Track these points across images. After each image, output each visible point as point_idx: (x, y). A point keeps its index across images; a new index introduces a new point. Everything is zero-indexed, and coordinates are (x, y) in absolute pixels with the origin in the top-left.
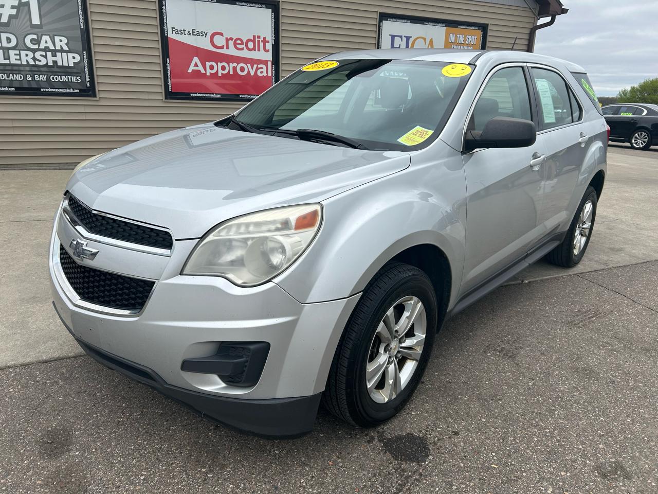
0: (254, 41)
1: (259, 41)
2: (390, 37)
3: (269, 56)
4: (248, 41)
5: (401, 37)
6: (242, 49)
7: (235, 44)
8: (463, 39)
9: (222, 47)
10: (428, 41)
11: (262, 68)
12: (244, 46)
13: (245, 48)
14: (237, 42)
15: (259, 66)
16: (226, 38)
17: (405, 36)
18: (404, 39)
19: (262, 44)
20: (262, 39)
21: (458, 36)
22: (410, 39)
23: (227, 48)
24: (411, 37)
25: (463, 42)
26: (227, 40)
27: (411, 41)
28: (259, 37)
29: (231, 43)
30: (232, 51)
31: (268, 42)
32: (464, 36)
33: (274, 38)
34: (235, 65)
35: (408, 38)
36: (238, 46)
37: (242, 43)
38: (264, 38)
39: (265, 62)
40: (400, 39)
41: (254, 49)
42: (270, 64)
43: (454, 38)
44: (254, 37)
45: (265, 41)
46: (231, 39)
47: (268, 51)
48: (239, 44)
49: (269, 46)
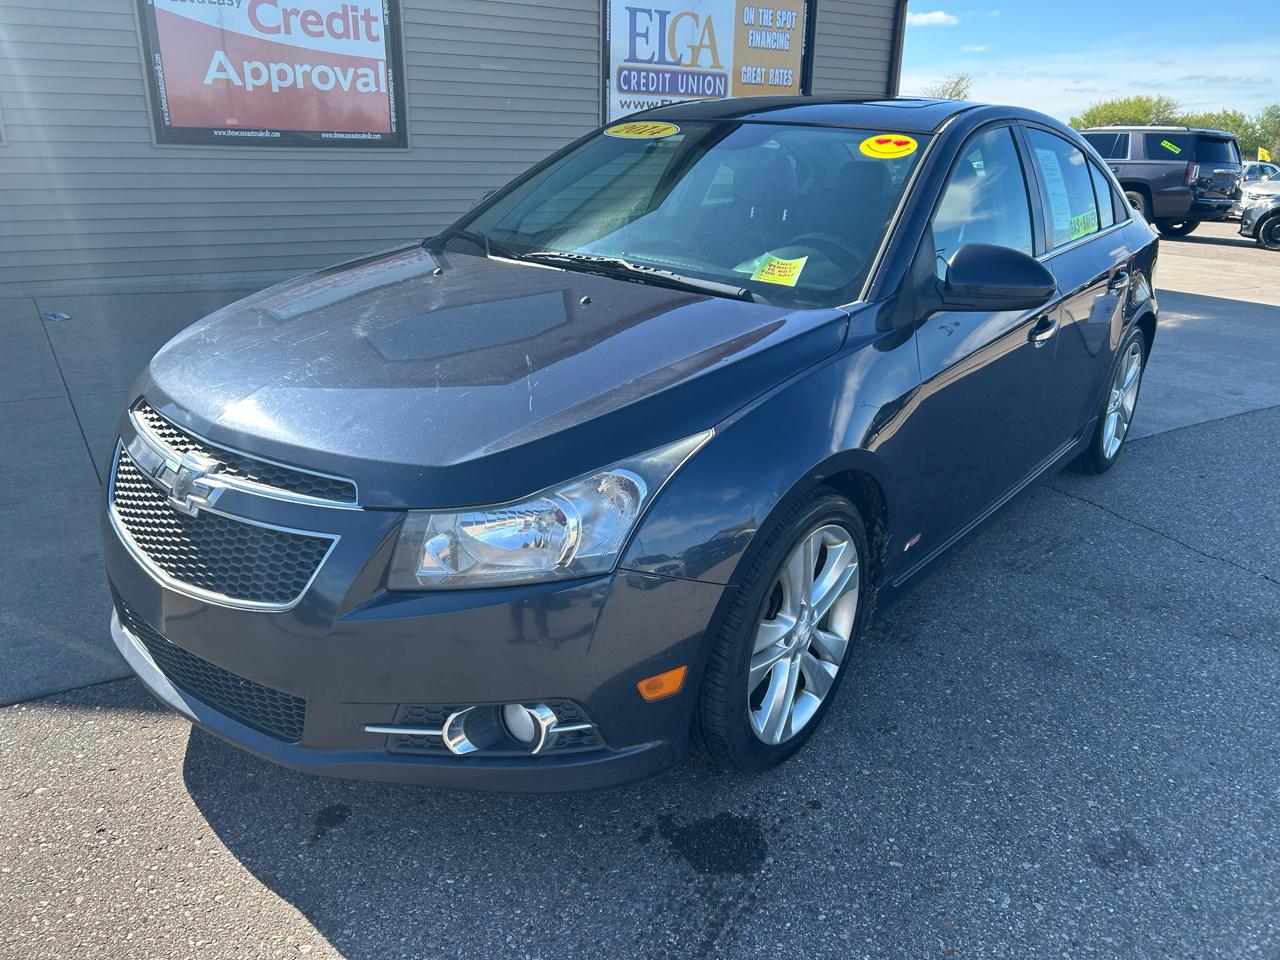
0: (344, 17)
1: (355, 18)
2: (627, 12)
3: (379, 51)
4: (332, 16)
5: (649, 12)
6: (321, 34)
7: (304, 23)
8: (771, 18)
9: (277, 30)
10: (702, 21)
11: (367, 75)
12: (324, 28)
13: (326, 32)
14: (309, 19)
15: (361, 71)
16: (284, 11)
17: (656, 11)
18: (656, 16)
19: (362, 25)
20: (361, 13)
21: (761, 11)
22: (668, 16)
23: (288, 31)
24: (669, 12)
25: (770, 25)
26: (287, 14)
27: (669, 20)
28: (355, 9)
29: (295, 21)
30: (298, 39)
31: (376, 19)
32: (771, 11)
33: (387, 12)
34: (307, 68)
35: (663, 15)
36: (312, 28)
37: (319, 22)
38: (367, 12)
39: (372, 63)
40: (646, 15)
41: (346, 34)
42: (382, 66)
43: (752, 16)
44: (345, 7)
45: (368, 18)
46: (296, 12)
47: (376, 39)
48: (311, 23)
49: (379, 29)
